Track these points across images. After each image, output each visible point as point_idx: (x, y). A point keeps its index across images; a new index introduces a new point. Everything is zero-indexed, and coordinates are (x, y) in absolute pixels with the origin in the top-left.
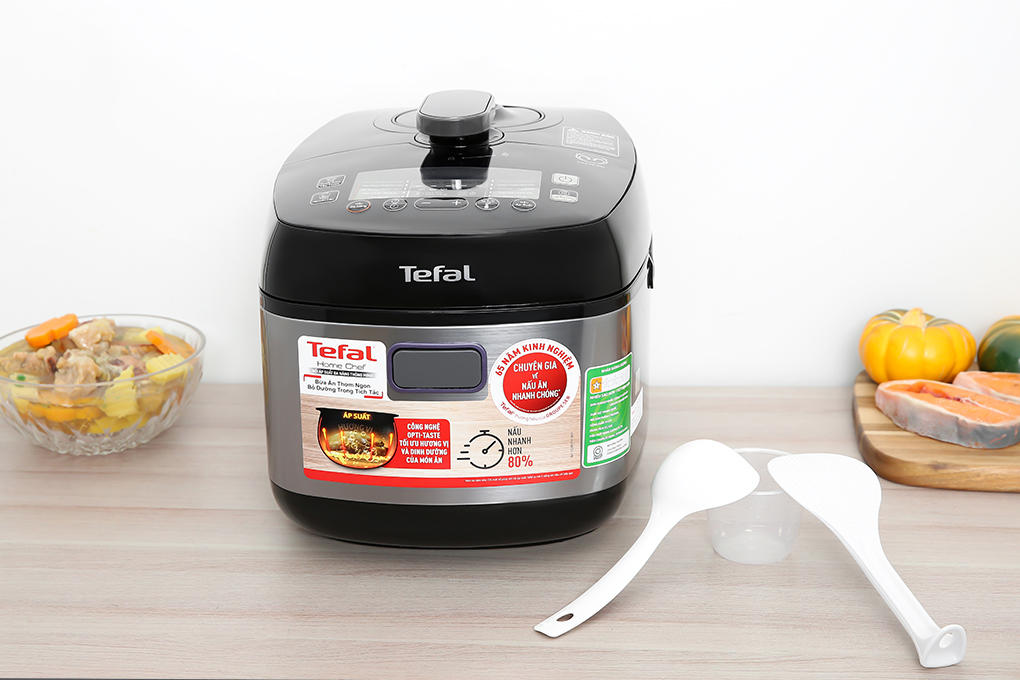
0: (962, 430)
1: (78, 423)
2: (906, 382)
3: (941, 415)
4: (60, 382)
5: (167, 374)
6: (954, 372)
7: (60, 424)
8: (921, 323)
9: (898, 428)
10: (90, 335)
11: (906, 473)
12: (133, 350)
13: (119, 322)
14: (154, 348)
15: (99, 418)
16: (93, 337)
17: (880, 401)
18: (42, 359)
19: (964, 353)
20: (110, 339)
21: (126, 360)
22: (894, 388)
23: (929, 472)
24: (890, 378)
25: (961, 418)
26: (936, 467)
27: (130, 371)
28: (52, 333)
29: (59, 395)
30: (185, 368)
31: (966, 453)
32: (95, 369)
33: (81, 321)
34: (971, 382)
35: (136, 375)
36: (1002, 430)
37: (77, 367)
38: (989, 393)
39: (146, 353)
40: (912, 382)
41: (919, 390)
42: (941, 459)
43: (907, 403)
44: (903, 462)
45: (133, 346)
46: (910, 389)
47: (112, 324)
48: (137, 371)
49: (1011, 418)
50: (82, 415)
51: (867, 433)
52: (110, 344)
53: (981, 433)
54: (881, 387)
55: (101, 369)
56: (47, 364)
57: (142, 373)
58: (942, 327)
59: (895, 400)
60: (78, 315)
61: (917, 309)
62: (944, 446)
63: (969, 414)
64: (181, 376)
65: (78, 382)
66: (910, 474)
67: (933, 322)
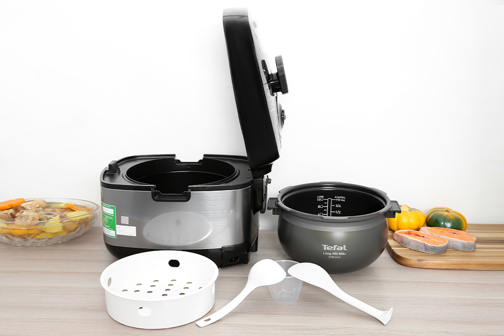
0: (426, 248)
1: (29, 235)
2: (403, 231)
3: (418, 242)
4: (17, 221)
5: (79, 218)
6: (420, 227)
7: (20, 235)
8: (407, 210)
9: (403, 247)
10: (33, 205)
11: (409, 263)
12: (57, 210)
13: (47, 201)
14: (70, 209)
15: (41, 233)
16: (35, 206)
17: (396, 238)
18: (7, 214)
19: (423, 221)
20: (44, 206)
21: (55, 213)
22: (400, 233)
23: (417, 262)
24: (398, 230)
25: (426, 243)
26: (419, 260)
27: (58, 217)
28: (11, 205)
29: (18, 225)
30: (89, 216)
31: (428, 256)
32: (38, 217)
33: (26, 200)
34: (425, 230)
35: (61, 218)
36: (440, 248)
37: (28, 216)
38: (433, 235)
39: (65, 211)
40: (406, 231)
41: (409, 233)
42: (421, 258)
43: (406, 238)
44: (408, 259)
45: (57, 209)
46: (406, 233)
47: (44, 201)
48: (61, 217)
49: (443, 244)
50: (31, 232)
51: (393, 248)
52: (44, 208)
53: (433, 249)
54: (396, 232)
55: (41, 216)
56: (10, 216)
57: (64, 217)
58: (415, 211)
59: (402, 237)
60: (25, 198)
61: (406, 205)
62: (420, 253)
63: (428, 242)
64: (87, 218)
65: (29, 221)
66: (411, 263)
67: (411, 210)
